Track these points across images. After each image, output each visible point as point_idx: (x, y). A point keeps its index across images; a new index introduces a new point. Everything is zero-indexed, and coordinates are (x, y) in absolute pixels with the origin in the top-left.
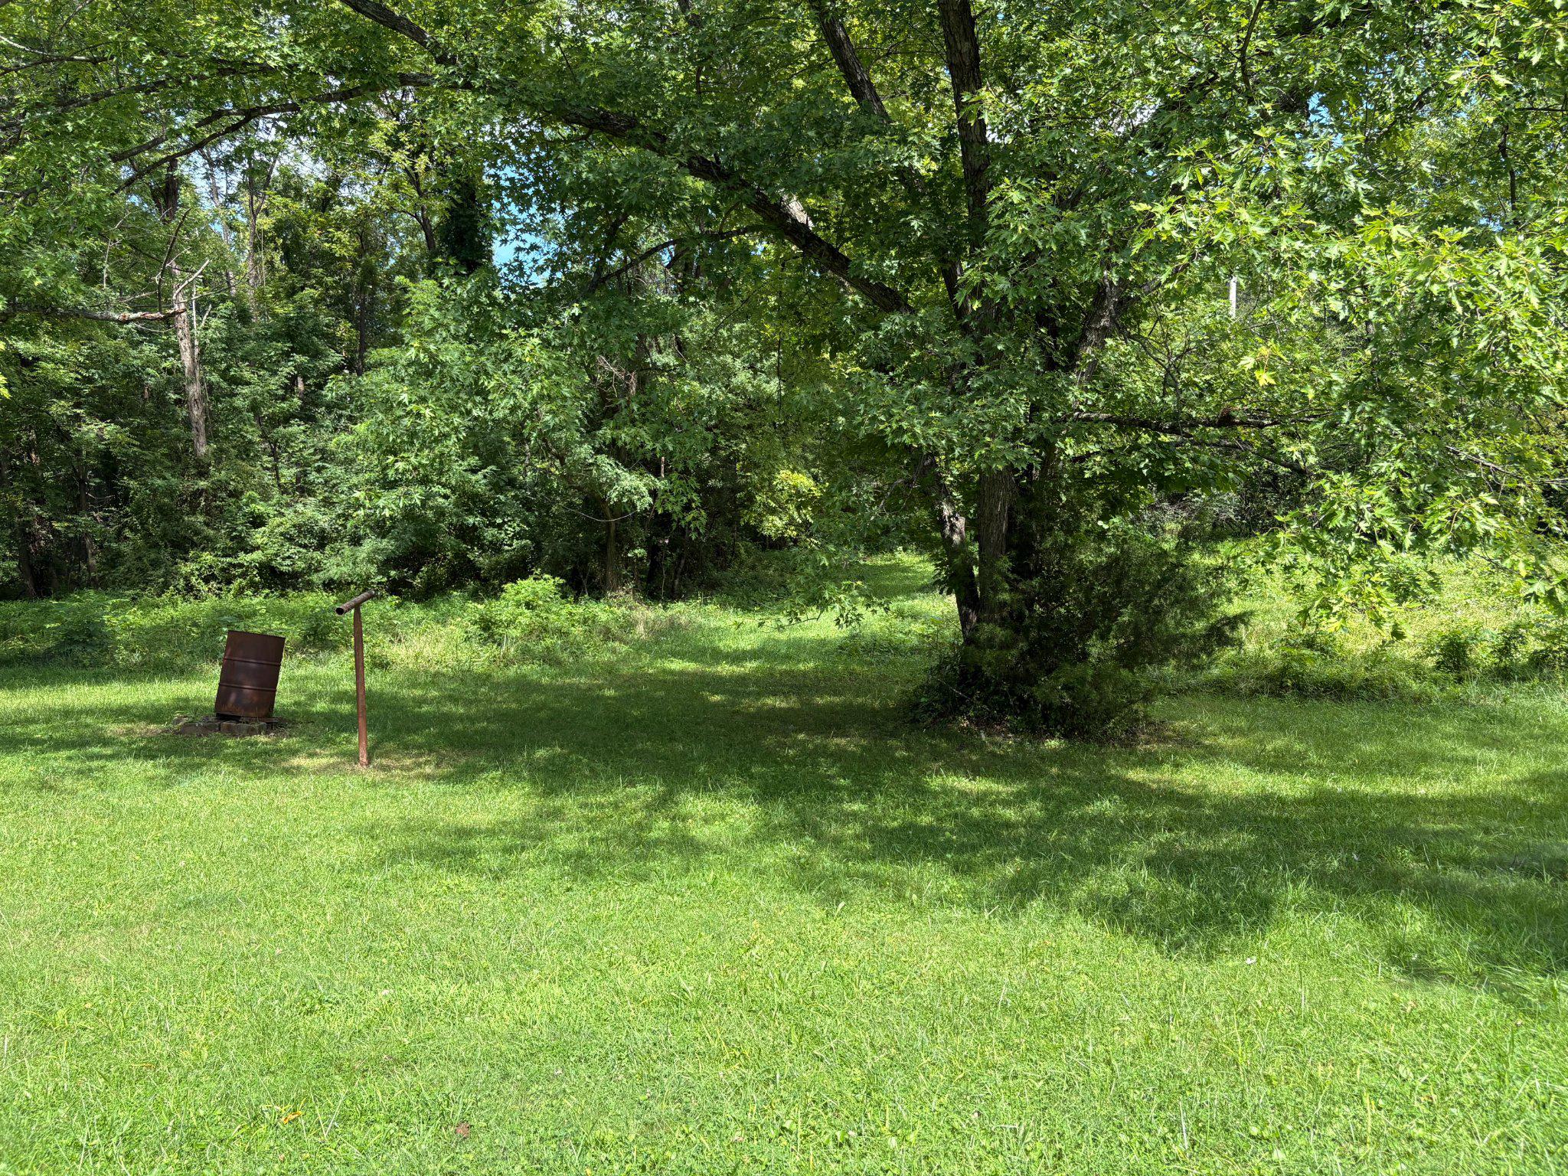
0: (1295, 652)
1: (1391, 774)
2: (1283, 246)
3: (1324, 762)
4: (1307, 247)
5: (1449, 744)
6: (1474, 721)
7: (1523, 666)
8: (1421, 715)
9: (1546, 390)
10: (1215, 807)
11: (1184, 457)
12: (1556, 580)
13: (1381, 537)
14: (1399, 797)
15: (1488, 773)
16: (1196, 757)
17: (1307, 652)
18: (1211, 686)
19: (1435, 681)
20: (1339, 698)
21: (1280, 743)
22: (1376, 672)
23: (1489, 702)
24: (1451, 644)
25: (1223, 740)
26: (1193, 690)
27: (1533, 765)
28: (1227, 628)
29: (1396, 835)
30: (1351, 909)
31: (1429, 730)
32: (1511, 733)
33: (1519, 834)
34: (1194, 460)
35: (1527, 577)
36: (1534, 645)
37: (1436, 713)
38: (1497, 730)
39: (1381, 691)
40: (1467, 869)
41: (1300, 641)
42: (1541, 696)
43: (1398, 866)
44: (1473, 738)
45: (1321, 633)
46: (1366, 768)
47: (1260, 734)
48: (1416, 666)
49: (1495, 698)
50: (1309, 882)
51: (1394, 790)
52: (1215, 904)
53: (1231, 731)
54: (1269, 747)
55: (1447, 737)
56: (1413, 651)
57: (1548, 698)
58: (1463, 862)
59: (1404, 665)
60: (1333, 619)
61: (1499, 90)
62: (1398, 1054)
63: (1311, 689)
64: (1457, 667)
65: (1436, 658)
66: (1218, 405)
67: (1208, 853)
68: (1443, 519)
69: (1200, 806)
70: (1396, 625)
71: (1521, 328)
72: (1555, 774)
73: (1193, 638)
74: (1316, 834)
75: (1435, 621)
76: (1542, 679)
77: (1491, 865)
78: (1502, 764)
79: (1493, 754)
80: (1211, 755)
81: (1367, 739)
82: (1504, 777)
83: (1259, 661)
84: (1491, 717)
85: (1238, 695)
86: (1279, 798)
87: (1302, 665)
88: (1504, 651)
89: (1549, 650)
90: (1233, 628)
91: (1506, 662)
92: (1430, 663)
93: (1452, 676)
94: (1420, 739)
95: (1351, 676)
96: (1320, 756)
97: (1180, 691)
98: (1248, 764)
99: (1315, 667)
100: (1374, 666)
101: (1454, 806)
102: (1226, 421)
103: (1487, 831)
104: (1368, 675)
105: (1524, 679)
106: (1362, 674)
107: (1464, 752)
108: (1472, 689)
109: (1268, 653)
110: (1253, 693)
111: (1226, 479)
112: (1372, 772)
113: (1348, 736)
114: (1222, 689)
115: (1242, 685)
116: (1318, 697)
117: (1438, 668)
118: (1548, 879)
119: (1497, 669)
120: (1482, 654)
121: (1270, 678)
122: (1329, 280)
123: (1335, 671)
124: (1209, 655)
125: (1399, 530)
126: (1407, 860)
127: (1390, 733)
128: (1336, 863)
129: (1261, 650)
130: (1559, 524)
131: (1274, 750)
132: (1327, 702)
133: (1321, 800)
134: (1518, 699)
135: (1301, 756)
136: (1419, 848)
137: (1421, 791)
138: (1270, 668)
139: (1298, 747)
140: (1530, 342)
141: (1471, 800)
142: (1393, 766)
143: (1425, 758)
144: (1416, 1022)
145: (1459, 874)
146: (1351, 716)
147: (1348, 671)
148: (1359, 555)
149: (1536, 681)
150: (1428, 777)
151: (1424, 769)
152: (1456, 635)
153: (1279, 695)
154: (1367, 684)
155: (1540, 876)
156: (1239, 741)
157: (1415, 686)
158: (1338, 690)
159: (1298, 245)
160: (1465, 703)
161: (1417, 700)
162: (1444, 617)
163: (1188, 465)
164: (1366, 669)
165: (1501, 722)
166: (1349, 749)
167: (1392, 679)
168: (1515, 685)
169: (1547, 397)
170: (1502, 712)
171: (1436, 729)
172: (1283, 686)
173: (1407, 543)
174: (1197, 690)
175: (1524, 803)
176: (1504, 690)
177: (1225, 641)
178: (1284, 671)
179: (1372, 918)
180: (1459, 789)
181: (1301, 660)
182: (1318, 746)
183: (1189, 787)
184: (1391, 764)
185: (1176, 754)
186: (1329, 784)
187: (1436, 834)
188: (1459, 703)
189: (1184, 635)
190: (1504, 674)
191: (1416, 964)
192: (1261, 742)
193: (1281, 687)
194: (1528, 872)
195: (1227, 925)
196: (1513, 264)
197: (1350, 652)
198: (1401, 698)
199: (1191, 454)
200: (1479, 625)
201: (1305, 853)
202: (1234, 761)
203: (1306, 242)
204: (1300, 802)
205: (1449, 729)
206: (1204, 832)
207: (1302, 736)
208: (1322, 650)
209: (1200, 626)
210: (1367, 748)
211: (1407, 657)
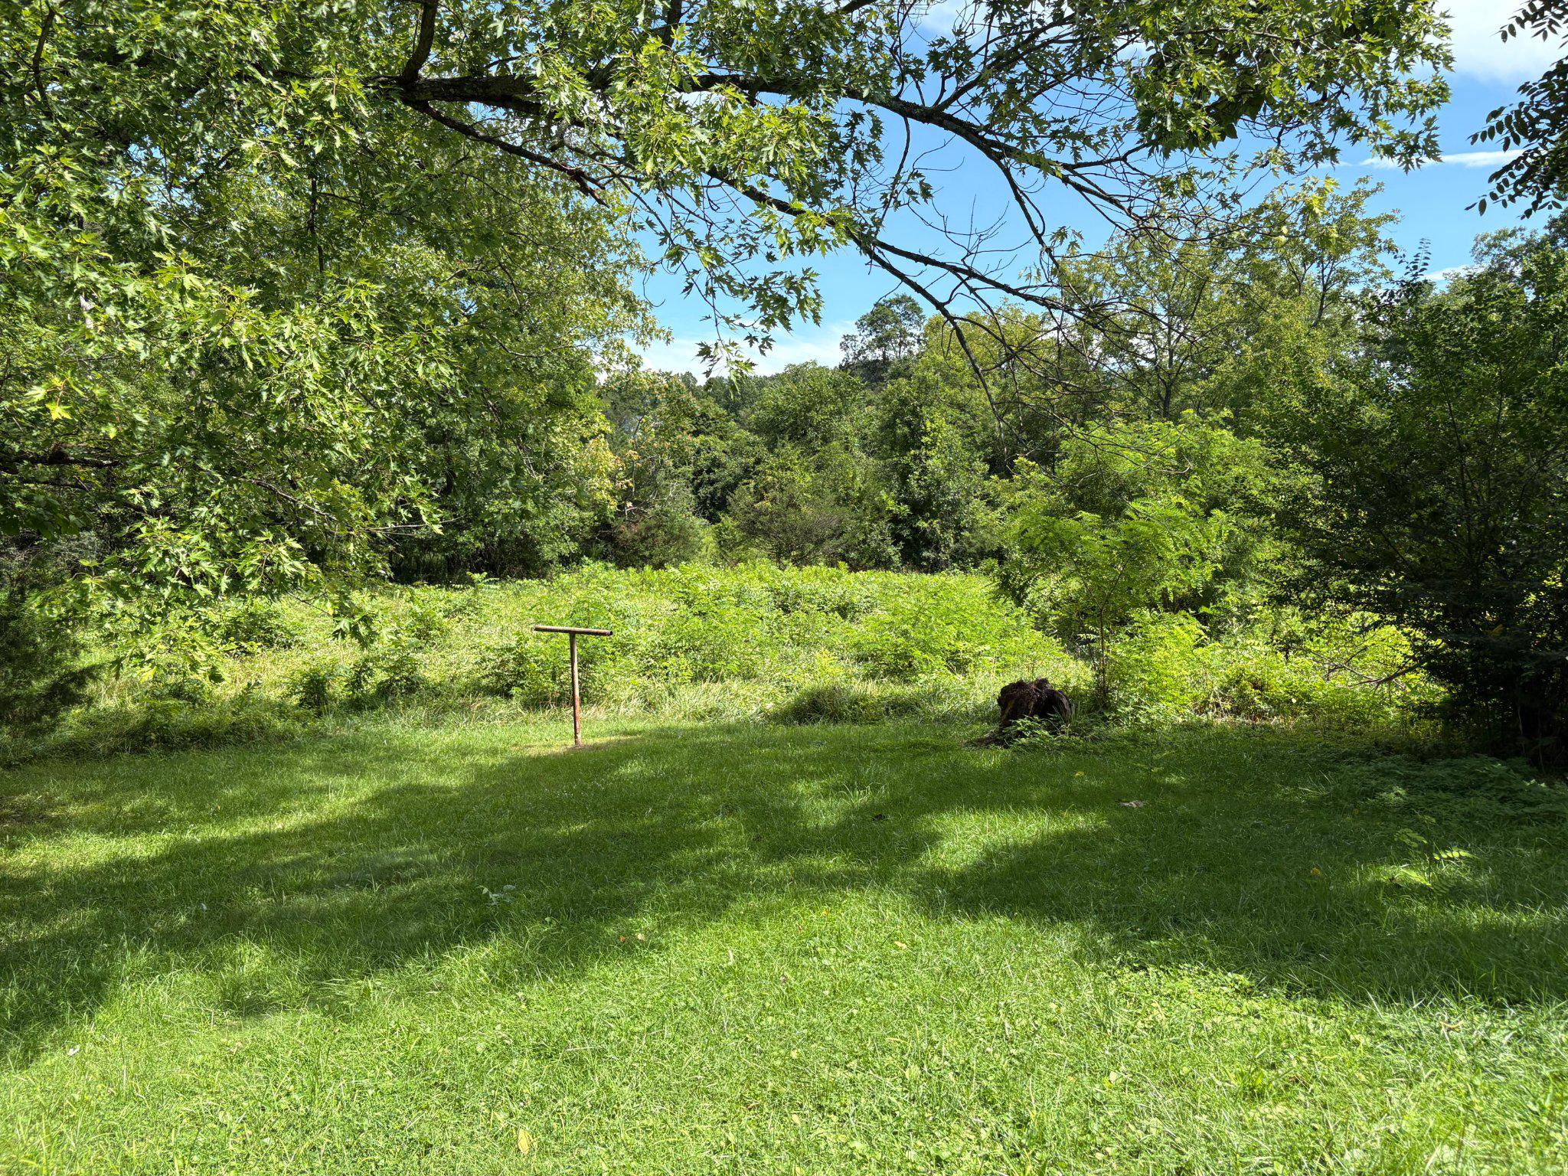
0: (159, 703)
1: (251, 815)
2: (76, 276)
3: (185, 814)
4: (102, 280)
5: (307, 776)
6: (331, 751)
7: (372, 696)
8: (283, 753)
9: (339, 446)
10: (56, 886)
11: (14, 496)
12: (358, 617)
13: (197, 582)
14: (256, 835)
15: (338, 798)
16: (37, 834)
17: (172, 702)
18: (62, 751)
19: (298, 718)
20: (206, 746)
21: (138, 802)
22: (243, 715)
23: (345, 732)
24: (311, 681)
25: (73, 810)
26: (40, 758)
27: (376, 784)
28: (72, 686)
29: (248, 875)
30: (190, 964)
31: (290, 765)
32: (360, 759)
33: (359, 850)
34: (27, 500)
35: (335, 616)
36: (381, 676)
37: (298, 748)
38: (349, 757)
39: (248, 734)
40: (308, 894)
41: (166, 691)
42: (386, 721)
43: (245, 907)
44: (328, 769)
45: (189, 681)
46: (229, 813)
47: (118, 796)
48: (280, 706)
49: (349, 728)
50: (150, 946)
51: (252, 830)
52: (39, 999)
53: (83, 798)
54: (126, 808)
55: (305, 770)
56: (279, 691)
57: (391, 723)
58: (306, 888)
59: (270, 706)
60: (146, 668)
61: (288, 169)
62: (219, 1101)
63: (176, 740)
64: (318, 703)
65: (299, 696)
66: (48, 441)
67: (39, 941)
68: (254, 562)
69: (37, 889)
70: (214, 668)
71: (312, 388)
72: (393, 790)
73: (29, 700)
74: (167, 892)
75: (299, 660)
76: (387, 706)
77: (331, 886)
78: (350, 788)
79: (344, 780)
80: (56, 827)
81: (230, 783)
82: (351, 800)
83: (121, 716)
84: (345, 746)
85: (95, 757)
86: (133, 861)
87: (168, 717)
88: (356, 683)
89: (392, 680)
90: (81, 684)
91: (358, 693)
92: (295, 700)
93: (312, 712)
94: (281, 777)
95: (219, 722)
96: (181, 809)
97: (24, 761)
98: (100, 831)
99: (182, 716)
100: (241, 709)
101: (307, 835)
102: (58, 458)
103: (331, 855)
104: (234, 719)
105: (373, 708)
106: (230, 718)
107: (319, 781)
108: (329, 722)
109: (131, 706)
110: (113, 752)
111: (67, 522)
112: (233, 816)
113: (212, 783)
114: (76, 752)
115: (100, 745)
116: (185, 748)
117: (301, 705)
118: (377, 887)
119: (351, 701)
120: (338, 689)
121: (132, 734)
122: (126, 318)
123: (201, 718)
124: (53, 716)
125: (215, 574)
126: (257, 899)
127: (255, 775)
128: (183, 919)
129: (123, 704)
130: (384, 568)
131: (132, 811)
132: (194, 751)
133: (179, 855)
134: (367, 726)
135: (163, 812)
136: (268, 883)
137: (278, 825)
138: (132, 723)
139: (159, 803)
140: (323, 401)
141: (321, 827)
142: (254, 807)
143: (284, 793)
144: (241, 1062)
145: (302, 900)
146: (217, 762)
147: (216, 717)
148: (178, 600)
149: (382, 709)
150: (286, 811)
151: (283, 804)
152: (316, 672)
153: (143, 751)
154: (234, 728)
155: (370, 886)
156: (92, 807)
157: (279, 725)
158: (206, 738)
159: (93, 276)
160: (324, 736)
161: (281, 737)
162: (307, 657)
163: (19, 505)
164: (234, 713)
165: (353, 749)
166: (212, 796)
167: (258, 721)
168: (366, 713)
169: (339, 453)
170: (354, 739)
171: (297, 764)
172: (147, 741)
173: (224, 587)
174: (45, 757)
175: (365, 821)
176: (356, 720)
177: (71, 700)
178: (147, 725)
179: (211, 965)
180: (311, 817)
181: (165, 711)
182: (180, 799)
183: (25, 868)
184: (252, 804)
185: (13, 833)
186: (188, 836)
187: (285, 866)
188: (318, 735)
189: (17, 697)
190: (356, 705)
191: (250, 1001)
192: (119, 805)
193: (145, 742)
194: (362, 884)
195: (51, 1017)
196: (296, 329)
197: (219, 698)
198: (266, 738)
199: (24, 492)
200: (334, 663)
201: (152, 916)
202: (85, 829)
203: (102, 274)
204: (153, 862)
205: (309, 762)
206: (38, 918)
207: (165, 790)
208: (190, 698)
209: (39, 685)
210: (229, 792)
211: (272, 698)
